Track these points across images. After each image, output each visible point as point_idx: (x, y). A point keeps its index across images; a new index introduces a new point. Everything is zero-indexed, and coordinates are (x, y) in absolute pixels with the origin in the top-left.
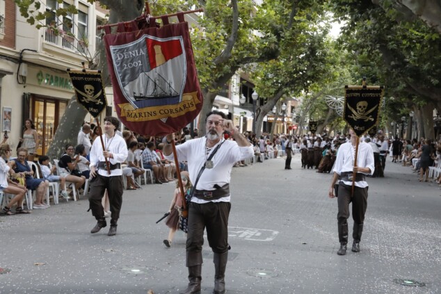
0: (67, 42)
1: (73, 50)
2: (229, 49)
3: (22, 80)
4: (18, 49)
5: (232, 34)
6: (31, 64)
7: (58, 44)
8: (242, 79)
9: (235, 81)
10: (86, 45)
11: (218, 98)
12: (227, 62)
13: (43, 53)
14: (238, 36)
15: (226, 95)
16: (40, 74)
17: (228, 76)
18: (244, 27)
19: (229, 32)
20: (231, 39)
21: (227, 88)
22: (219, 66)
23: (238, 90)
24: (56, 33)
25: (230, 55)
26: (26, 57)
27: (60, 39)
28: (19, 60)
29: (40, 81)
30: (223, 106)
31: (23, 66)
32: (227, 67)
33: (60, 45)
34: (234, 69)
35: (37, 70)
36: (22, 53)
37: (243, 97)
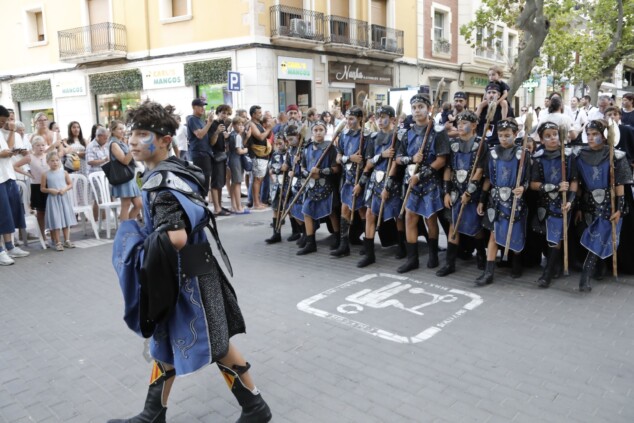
0: (489, 55)
1: (494, 58)
2: (615, 44)
3: (462, 83)
4: (459, 63)
5: (618, 31)
6: (467, 72)
7: (484, 56)
8: (625, 67)
9: (619, 70)
10: (502, 54)
11: (604, 84)
12: (612, 56)
13: (473, 63)
14: (623, 32)
15: (610, 81)
16: (472, 78)
17: (612, 67)
18: (629, 24)
19: (614, 31)
20: (616, 35)
21: (611, 75)
22: (606, 59)
23: (621, 77)
24: (483, 49)
25: (615, 49)
26: (464, 68)
27: (485, 52)
28: (460, 71)
29: (472, 83)
30: (607, 90)
31: (462, 74)
32: (612, 60)
33: (485, 57)
34: (618, 60)
35: (469, 76)
36: (461, 66)
37: (626, 81)
